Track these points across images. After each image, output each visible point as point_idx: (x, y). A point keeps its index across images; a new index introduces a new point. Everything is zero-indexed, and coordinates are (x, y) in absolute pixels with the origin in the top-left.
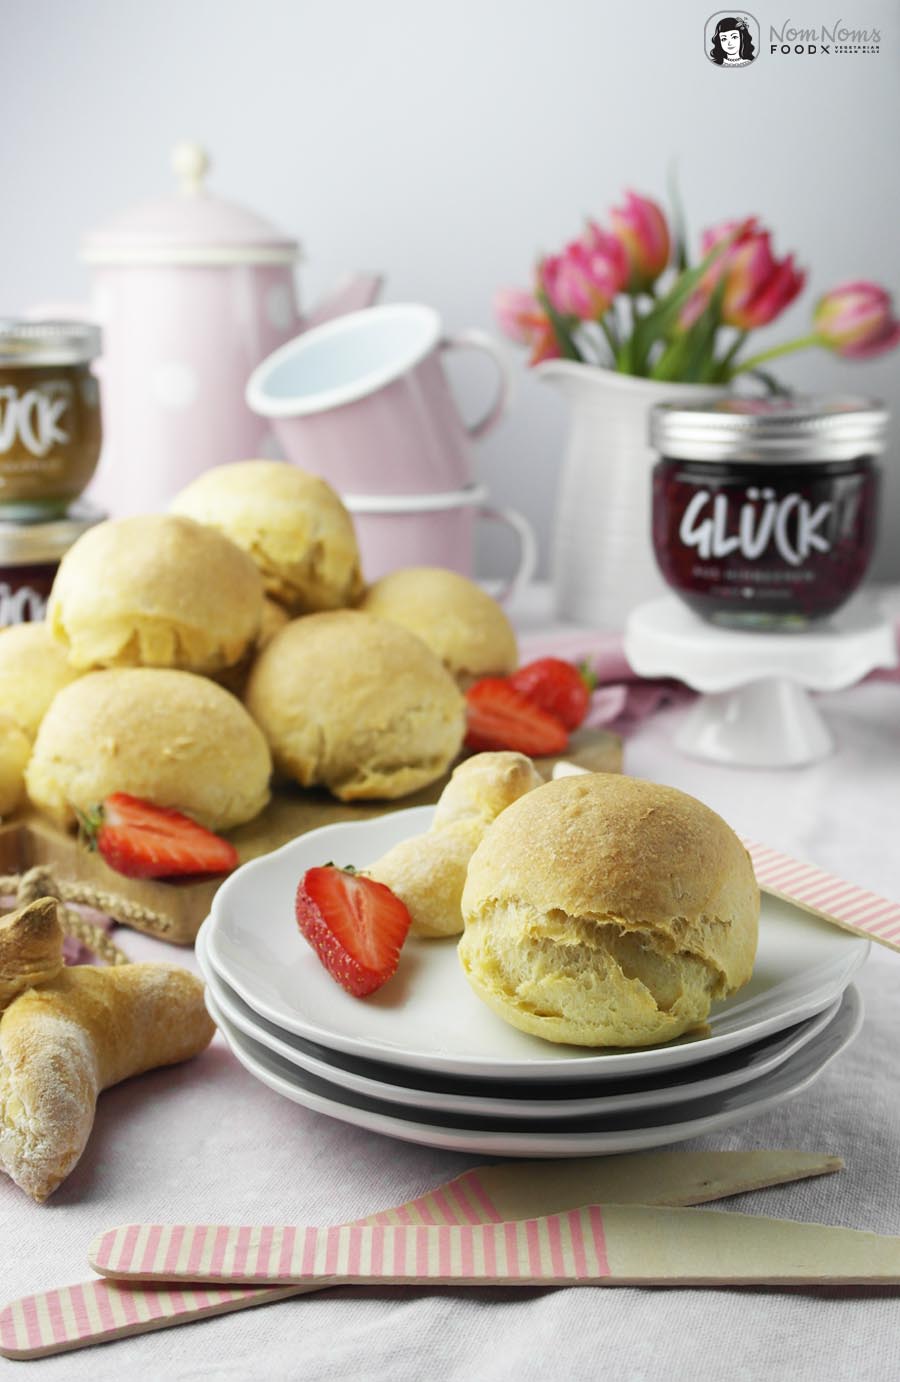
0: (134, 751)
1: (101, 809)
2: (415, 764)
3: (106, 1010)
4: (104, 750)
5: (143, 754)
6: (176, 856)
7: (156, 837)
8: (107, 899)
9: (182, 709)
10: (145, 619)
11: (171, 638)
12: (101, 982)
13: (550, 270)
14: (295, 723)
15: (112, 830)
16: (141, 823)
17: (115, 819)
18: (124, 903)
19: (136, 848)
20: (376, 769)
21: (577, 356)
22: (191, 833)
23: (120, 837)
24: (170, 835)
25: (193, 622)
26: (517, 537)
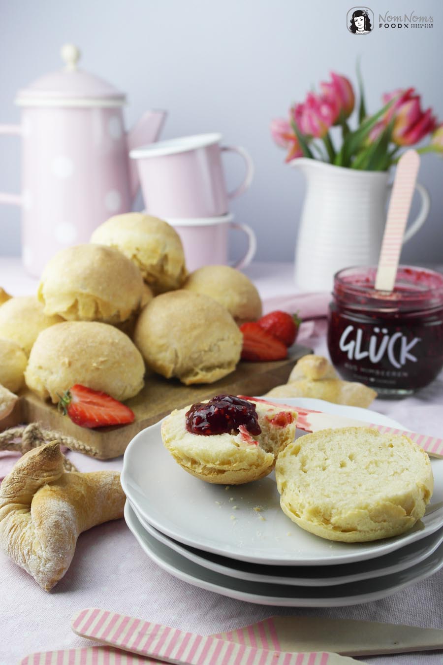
0: (78, 365)
1: (69, 394)
2: (221, 366)
3: (83, 496)
4: (64, 364)
5: (83, 366)
6: (106, 417)
7: (96, 407)
8: (66, 439)
9: (101, 343)
10: (81, 294)
11: (93, 305)
12: (81, 482)
13: (298, 112)
14: (162, 348)
15: (76, 405)
16: (88, 400)
17: (76, 399)
18: (75, 441)
19: (88, 414)
20: (202, 370)
21: (310, 156)
22: (112, 404)
23: (79, 409)
24: (103, 406)
25: (105, 298)
26: (247, 237)
